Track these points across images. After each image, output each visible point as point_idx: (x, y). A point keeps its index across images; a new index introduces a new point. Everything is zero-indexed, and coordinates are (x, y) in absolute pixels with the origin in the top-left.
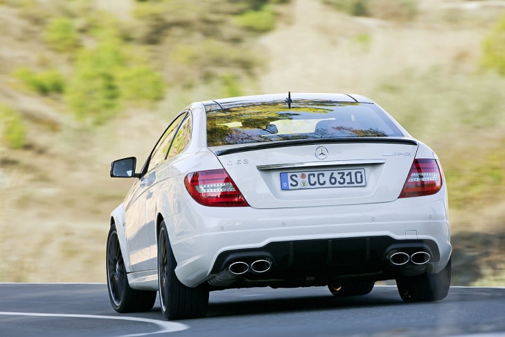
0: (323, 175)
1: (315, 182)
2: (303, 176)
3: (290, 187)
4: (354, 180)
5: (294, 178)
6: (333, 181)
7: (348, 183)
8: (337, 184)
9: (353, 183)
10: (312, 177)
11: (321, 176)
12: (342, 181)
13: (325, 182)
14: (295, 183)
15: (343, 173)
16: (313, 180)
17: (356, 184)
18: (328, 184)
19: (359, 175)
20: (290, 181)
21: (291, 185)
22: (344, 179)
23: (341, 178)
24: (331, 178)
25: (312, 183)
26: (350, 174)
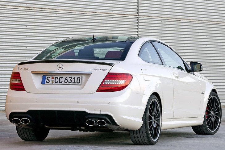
0: (62, 78)
1: (58, 81)
2: (53, 78)
3: (46, 83)
4: (76, 82)
5: (48, 78)
6: (66, 81)
7: (73, 83)
8: (68, 83)
9: (75, 83)
10: (56, 78)
11: (61, 78)
12: (70, 81)
13: (62, 81)
14: (48, 81)
15: (72, 78)
16: (57, 80)
17: (76, 84)
18: (63, 83)
19: (79, 79)
20: (46, 80)
21: (46, 82)
22: (71, 81)
23: (70, 80)
24: (66, 79)
25: (56, 81)
26: (75, 78)
